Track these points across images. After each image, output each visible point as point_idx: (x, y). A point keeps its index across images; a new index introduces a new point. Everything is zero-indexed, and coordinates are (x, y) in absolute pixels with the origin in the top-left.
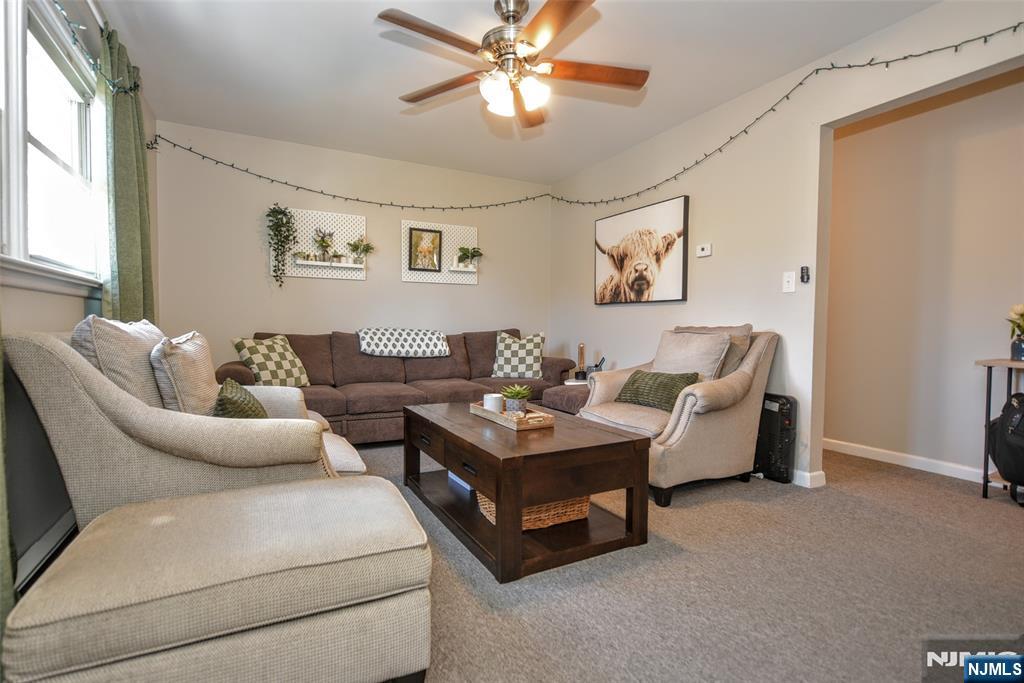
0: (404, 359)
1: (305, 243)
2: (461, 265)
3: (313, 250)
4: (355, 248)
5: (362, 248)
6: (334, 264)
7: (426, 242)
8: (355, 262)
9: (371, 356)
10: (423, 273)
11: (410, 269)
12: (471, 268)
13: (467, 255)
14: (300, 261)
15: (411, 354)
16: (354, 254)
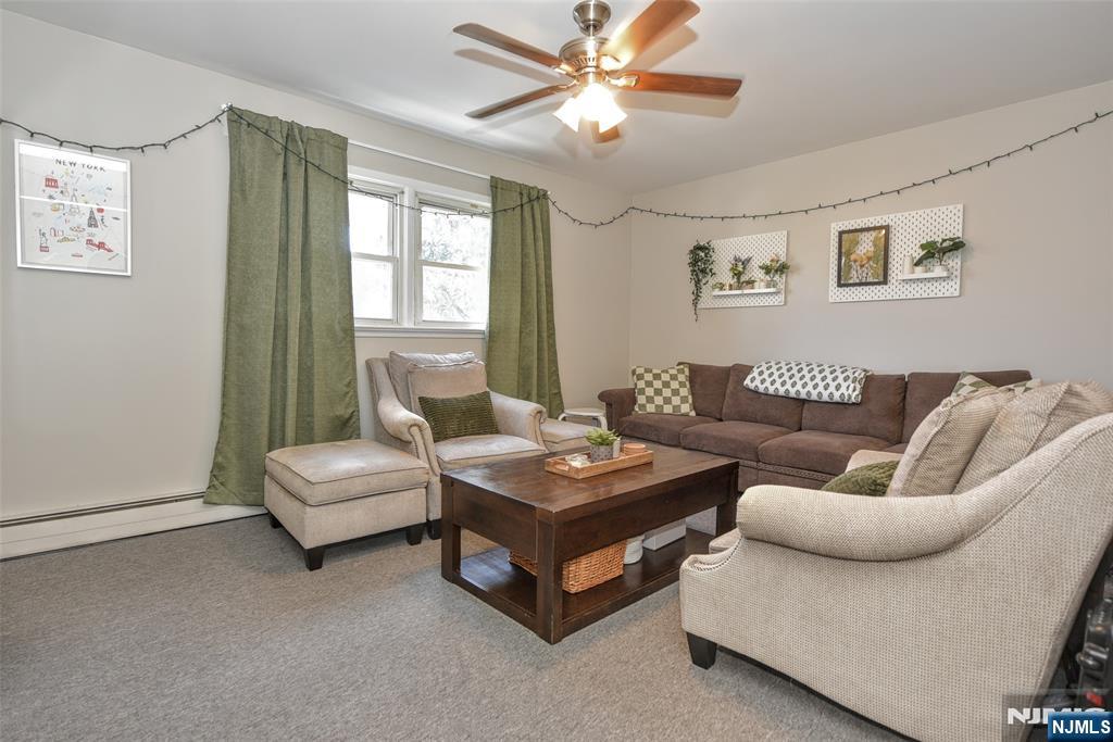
0: (804, 401)
1: (723, 272)
2: (919, 269)
3: (728, 279)
4: (767, 270)
5: (778, 269)
6: (746, 292)
7: (866, 245)
8: (768, 286)
9: (756, 392)
10: (860, 289)
11: (840, 285)
12: (938, 271)
13: (933, 252)
14: (717, 292)
15: (814, 397)
16: (767, 277)
